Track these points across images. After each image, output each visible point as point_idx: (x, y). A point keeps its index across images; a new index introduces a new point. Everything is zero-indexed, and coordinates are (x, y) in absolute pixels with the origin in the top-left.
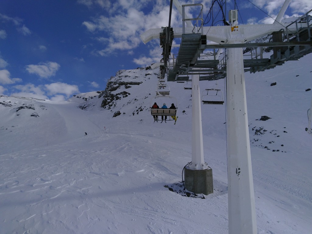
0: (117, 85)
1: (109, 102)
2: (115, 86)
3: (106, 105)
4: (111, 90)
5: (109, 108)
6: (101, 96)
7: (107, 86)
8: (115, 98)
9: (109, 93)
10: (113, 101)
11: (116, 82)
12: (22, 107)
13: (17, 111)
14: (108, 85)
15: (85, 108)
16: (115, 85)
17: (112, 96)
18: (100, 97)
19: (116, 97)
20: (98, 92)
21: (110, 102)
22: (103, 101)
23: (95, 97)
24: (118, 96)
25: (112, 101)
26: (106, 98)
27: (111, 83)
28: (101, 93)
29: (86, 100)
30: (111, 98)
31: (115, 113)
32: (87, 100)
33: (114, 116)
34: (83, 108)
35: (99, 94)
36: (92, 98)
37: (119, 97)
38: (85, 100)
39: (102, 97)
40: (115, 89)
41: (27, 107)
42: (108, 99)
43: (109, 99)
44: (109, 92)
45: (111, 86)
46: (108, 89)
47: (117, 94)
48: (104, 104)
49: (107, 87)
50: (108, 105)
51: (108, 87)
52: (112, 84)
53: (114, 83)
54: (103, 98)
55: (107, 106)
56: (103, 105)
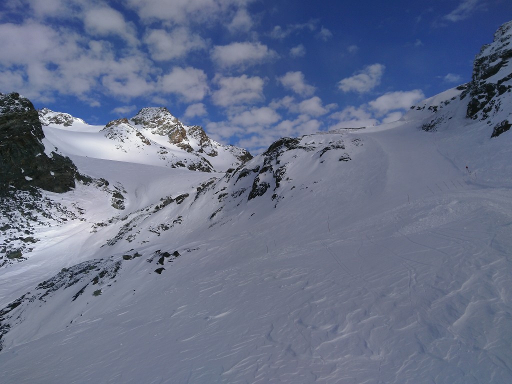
0: (499, 60)
1: (483, 104)
2: (493, 64)
3: (479, 109)
4: (485, 76)
5: (485, 117)
6: (465, 96)
7: (475, 70)
8: (496, 90)
9: (481, 83)
10: (492, 99)
11: (496, 54)
12: (327, 149)
13: (321, 155)
14: (476, 67)
15: (433, 126)
16: (494, 61)
17: (490, 89)
18: (462, 97)
19: (499, 89)
20: (459, 88)
21: (486, 103)
22: (469, 104)
23: (453, 99)
24: (503, 84)
25: (489, 98)
26: (476, 97)
27: (483, 59)
28: (466, 88)
29: (435, 110)
30: (486, 94)
31: (495, 128)
32: (438, 109)
33: (493, 136)
34: (427, 127)
35: (462, 91)
36: (447, 103)
37: (507, 86)
38: (433, 110)
39: (468, 95)
40: (495, 70)
41: (333, 146)
42: (480, 97)
43: (483, 97)
44: (482, 81)
45: (483, 68)
46: (477, 75)
47: (500, 82)
48: (473, 110)
49: (475, 72)
50: (481, 111)
51: (477, 70)
52: (486, 62)
53: (491, 58)
54: (470, 96)
55: (480, 114)
56: (470, 112)
